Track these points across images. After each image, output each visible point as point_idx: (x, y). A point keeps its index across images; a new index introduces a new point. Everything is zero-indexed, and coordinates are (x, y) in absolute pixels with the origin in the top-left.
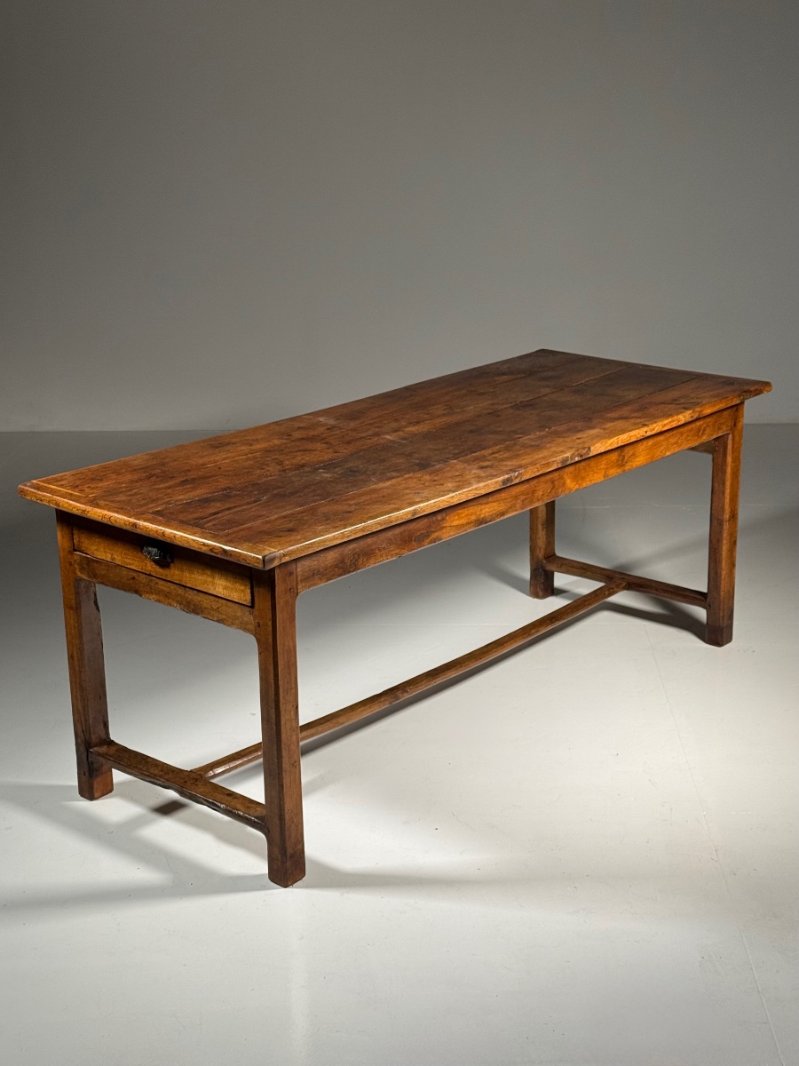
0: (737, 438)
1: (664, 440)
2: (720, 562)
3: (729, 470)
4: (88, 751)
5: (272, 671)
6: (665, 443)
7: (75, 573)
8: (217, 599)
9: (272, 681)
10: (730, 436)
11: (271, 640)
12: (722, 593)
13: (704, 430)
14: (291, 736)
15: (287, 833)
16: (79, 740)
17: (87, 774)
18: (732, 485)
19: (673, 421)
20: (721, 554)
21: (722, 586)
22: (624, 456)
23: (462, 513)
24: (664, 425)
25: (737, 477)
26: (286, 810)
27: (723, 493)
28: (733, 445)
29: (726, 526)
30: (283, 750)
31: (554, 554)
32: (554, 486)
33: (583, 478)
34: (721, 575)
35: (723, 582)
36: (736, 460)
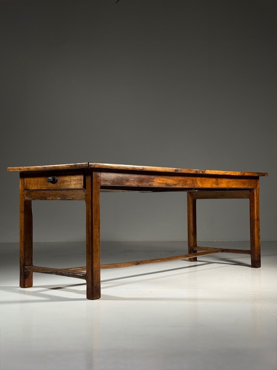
0: (257, 191)
1: (232, 181)
2: (255, 235)
3: (255, 202)
4: (24, 267)
5: (91, 211)
6: (232, 183)
7: (25, 198)
8: (72, 191)
9: (91, 215)
10: (255, 190)
11: (90, 199)
12: (256, 247)
13: (246, 183)
14: (97, 238)
15: (94, 277)
16: (22, 264)
17: (23, 278)
18: (257, 207)
19: (234, 173)
20: (255, 233)
21: (256, 245)
22: (218, 181)
23: (161, 179)
24: (231, 173)
25: (258, 205)
26: (94, 268)
27: (254, 210)
28: (256, 193)
29: (256, 222)
30: (94, 243)
31: (197, 246)
32: (193, 182)
33: (203, 183)
34: (255, 240)
35: (256, 243)
36: (258, 199)
